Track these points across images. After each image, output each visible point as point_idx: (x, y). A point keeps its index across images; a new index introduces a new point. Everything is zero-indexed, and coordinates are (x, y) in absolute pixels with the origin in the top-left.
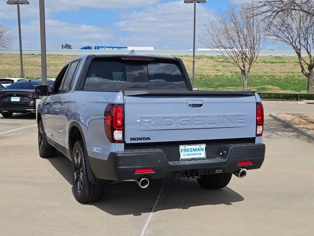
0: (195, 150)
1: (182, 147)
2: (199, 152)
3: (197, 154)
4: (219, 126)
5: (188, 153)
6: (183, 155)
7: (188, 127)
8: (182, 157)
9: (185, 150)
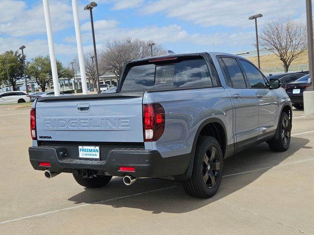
0: (91, 151)
1: (80, 147)
2: (94, 153)
3: (93, 155)
4: (103, 128)
5: (86, 153)
6: (82, 155)
7: (76, 128)
8: (81, 156)
9: (83, 150)
